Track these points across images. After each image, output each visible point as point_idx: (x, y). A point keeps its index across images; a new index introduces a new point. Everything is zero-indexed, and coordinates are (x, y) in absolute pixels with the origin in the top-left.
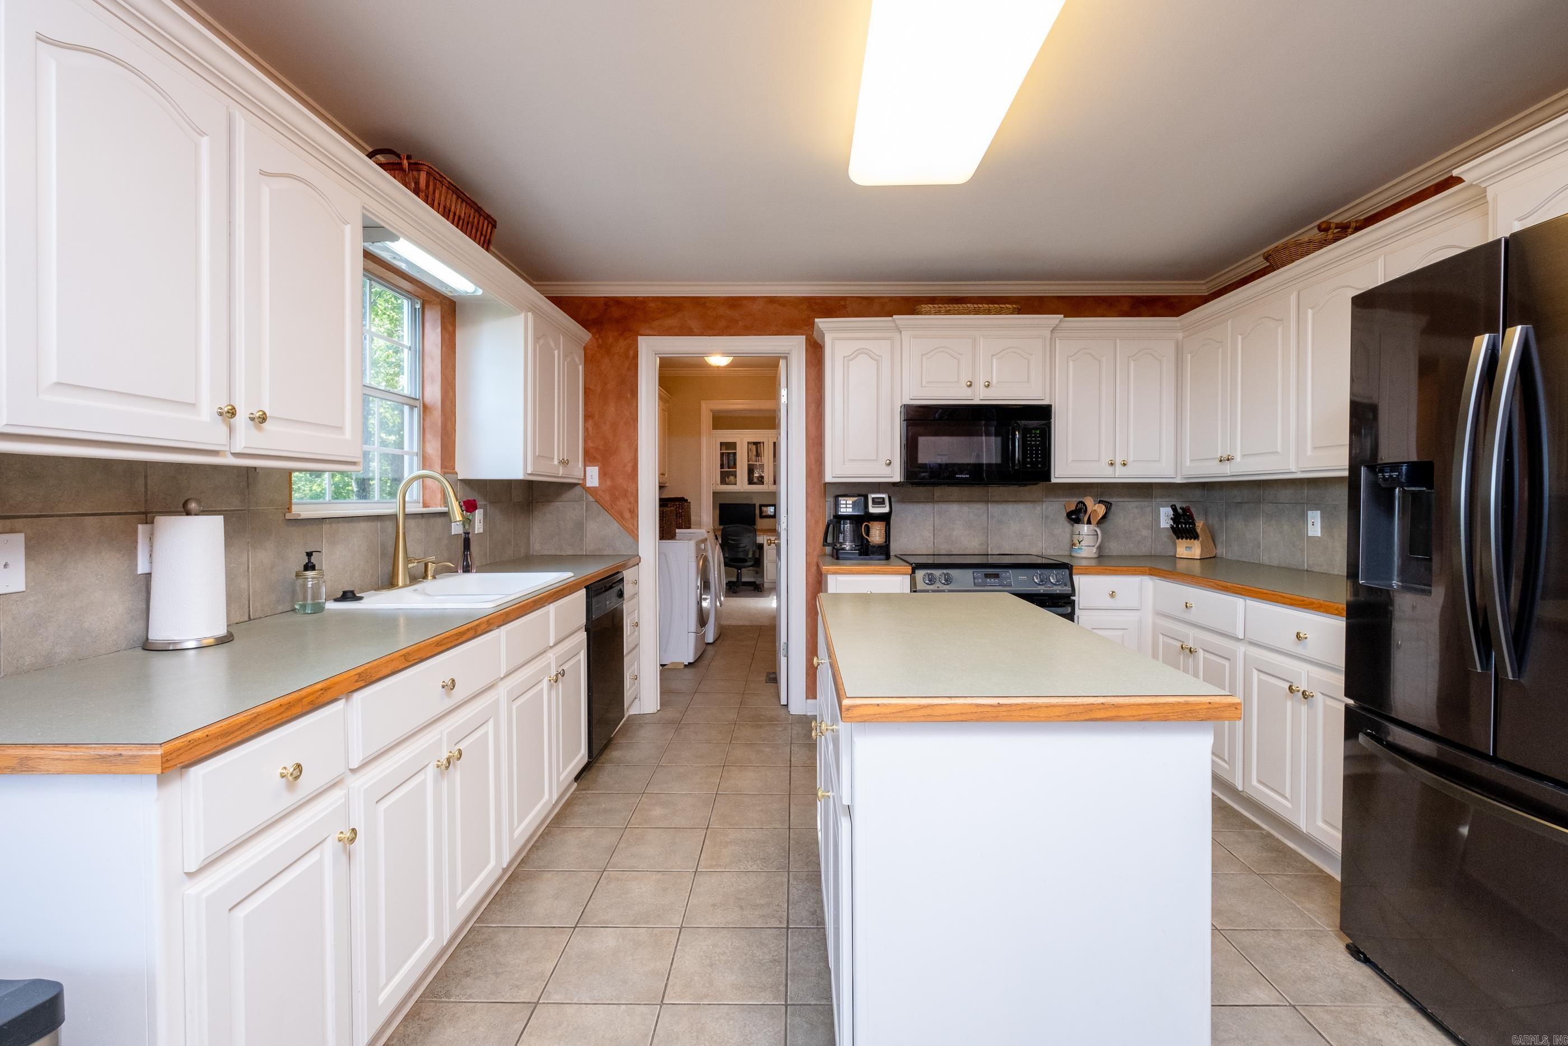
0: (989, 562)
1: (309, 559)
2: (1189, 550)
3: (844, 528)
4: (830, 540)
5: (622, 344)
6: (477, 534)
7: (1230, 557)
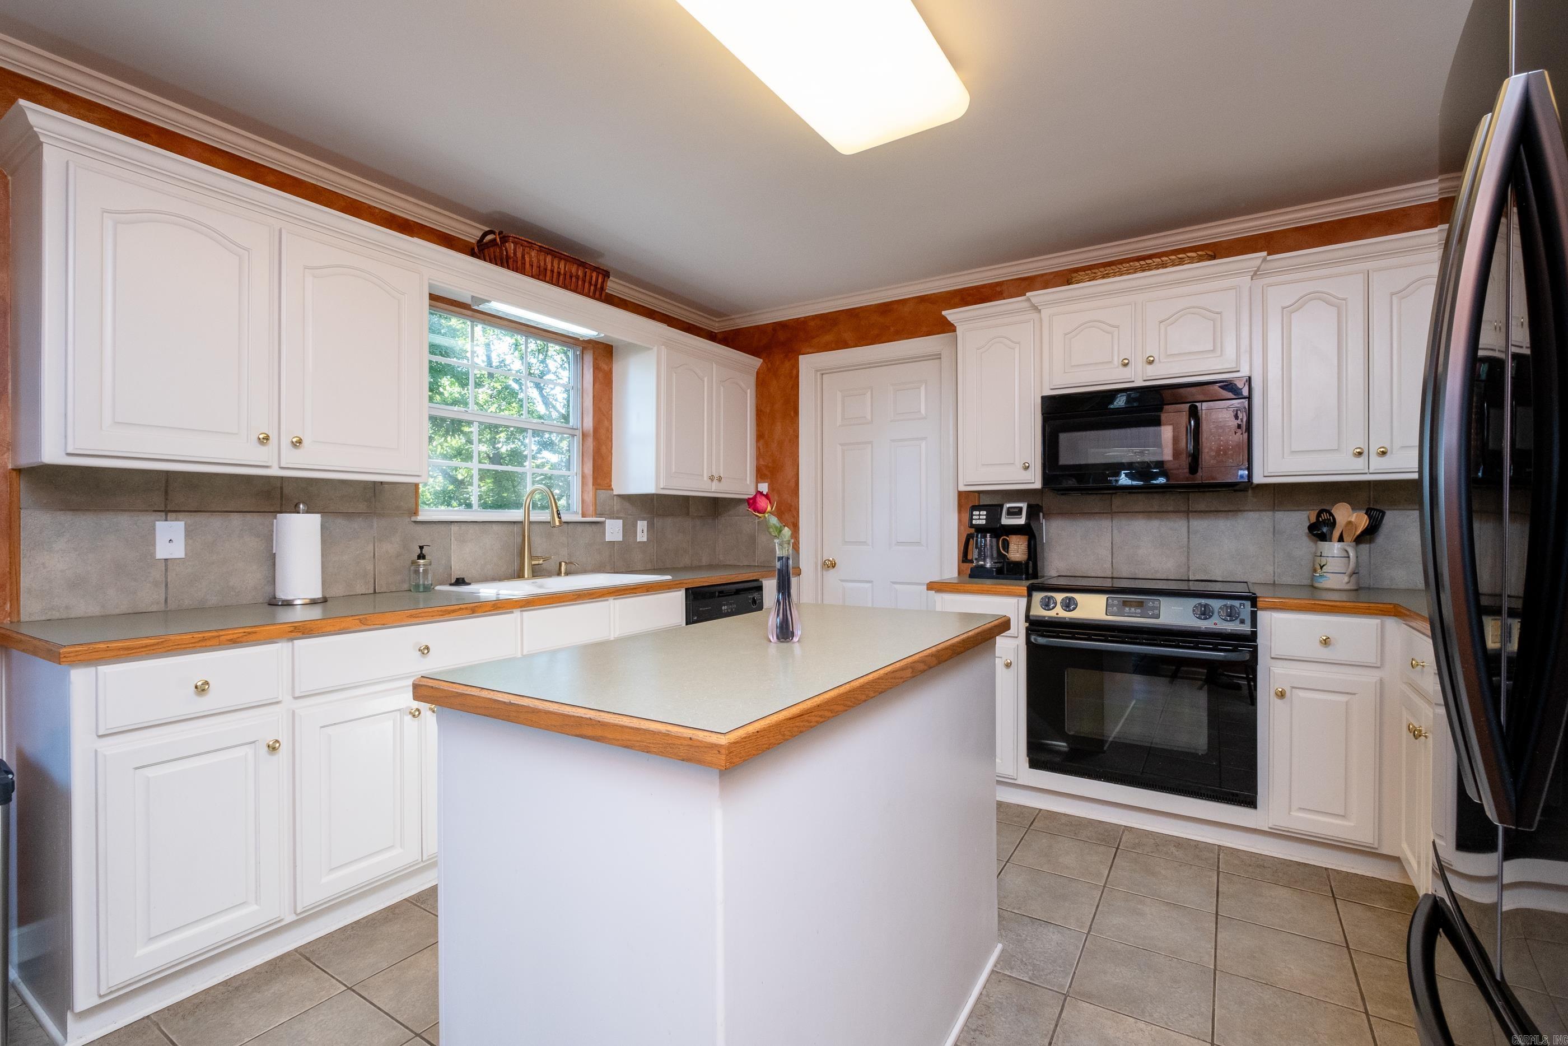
1: (421, 551)
3: (981, 542)
5: (787, 365)
6: (639, 542)
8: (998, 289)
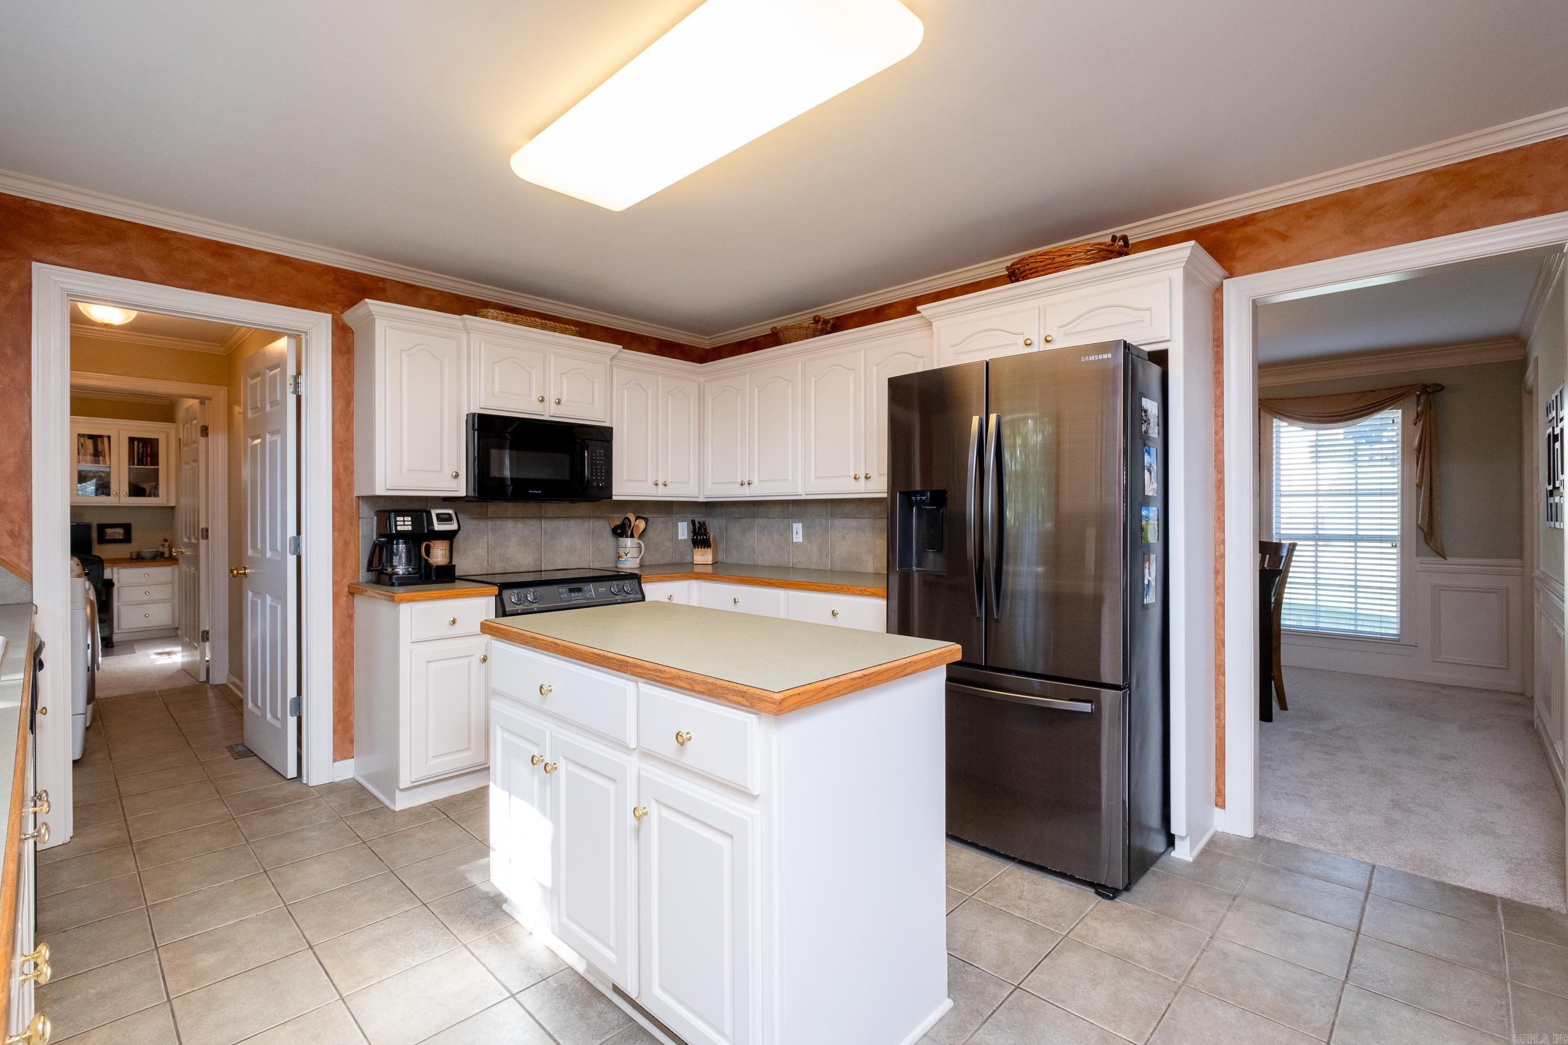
0: (543, 579)
2: (703, 557)
3: (398, 548)
4: (375, 563)
7: (729, 561)
8: (381, 284)
